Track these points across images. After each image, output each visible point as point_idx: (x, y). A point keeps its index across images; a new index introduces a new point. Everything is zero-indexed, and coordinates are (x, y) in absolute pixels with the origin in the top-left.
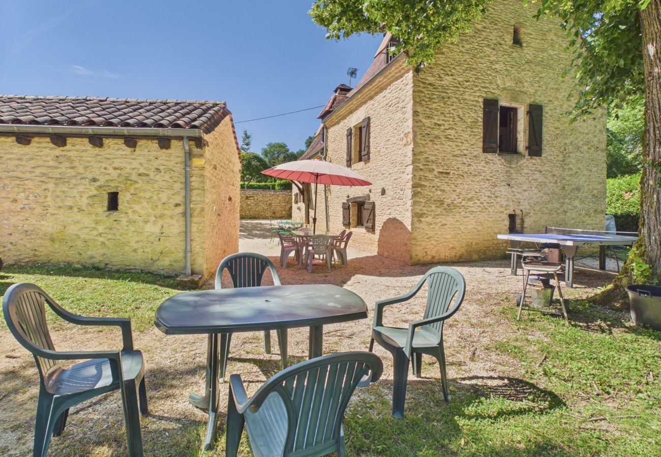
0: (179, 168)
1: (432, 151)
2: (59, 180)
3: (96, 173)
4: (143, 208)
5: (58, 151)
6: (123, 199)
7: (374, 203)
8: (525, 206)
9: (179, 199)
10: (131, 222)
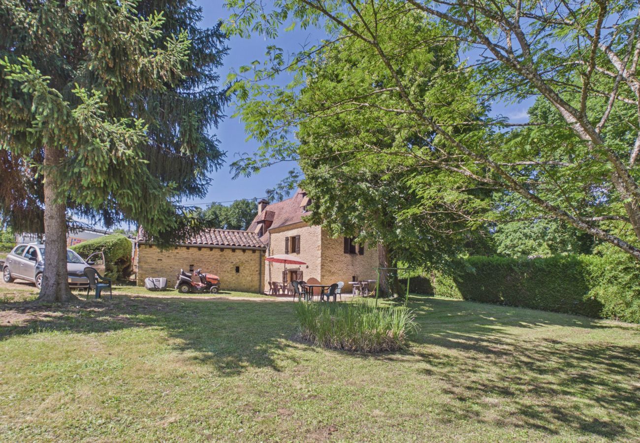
0: (258, 259)
1: (327, 253)
2: (221, 263)
3: (233, 260)
4: (247, 272)
5: (221, 253)
6: (241, 269)
7: (302, 272)
8: (358, 273)
9: (257, 269)
10: (243, 276)
